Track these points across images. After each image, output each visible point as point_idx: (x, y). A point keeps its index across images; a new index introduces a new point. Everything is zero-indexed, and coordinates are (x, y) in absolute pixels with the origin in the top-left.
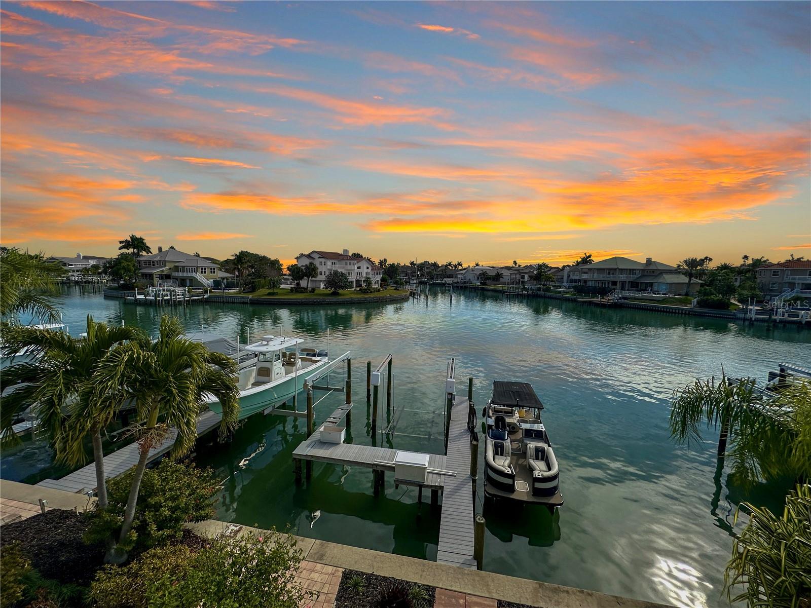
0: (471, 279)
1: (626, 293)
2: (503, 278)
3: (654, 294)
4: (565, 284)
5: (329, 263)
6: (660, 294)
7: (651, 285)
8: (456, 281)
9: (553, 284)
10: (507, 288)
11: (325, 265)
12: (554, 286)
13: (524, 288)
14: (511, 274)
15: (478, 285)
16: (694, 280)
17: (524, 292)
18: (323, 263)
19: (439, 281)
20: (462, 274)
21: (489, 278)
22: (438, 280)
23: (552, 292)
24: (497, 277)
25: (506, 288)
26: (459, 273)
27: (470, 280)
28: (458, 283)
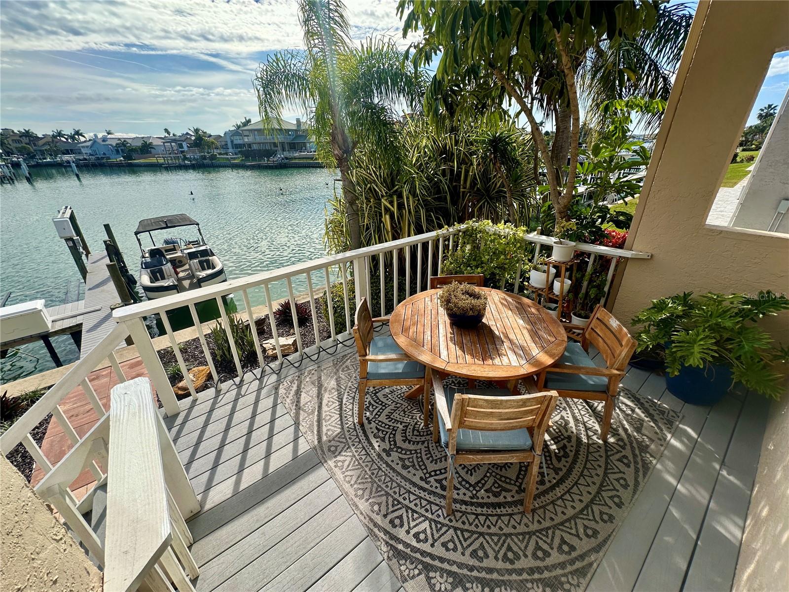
0: (106, 153)
1: (287, 154)
2: (153, 148)
3: (307, 152)
4: (230, 150)
7: (304, 144)
8: (81, 158)
9: (218, 151)
13: (185, 158)
14: (164, 143)
15: (121, 161)
17: (186, 162)
19: (49, 160)
21: (135, 150)
22: (45, 159)
23: (219, 159)
24: (146, 148)
25: (161, 161)
26: (82, 147)
27: (104, 154)
28: (85, 159)
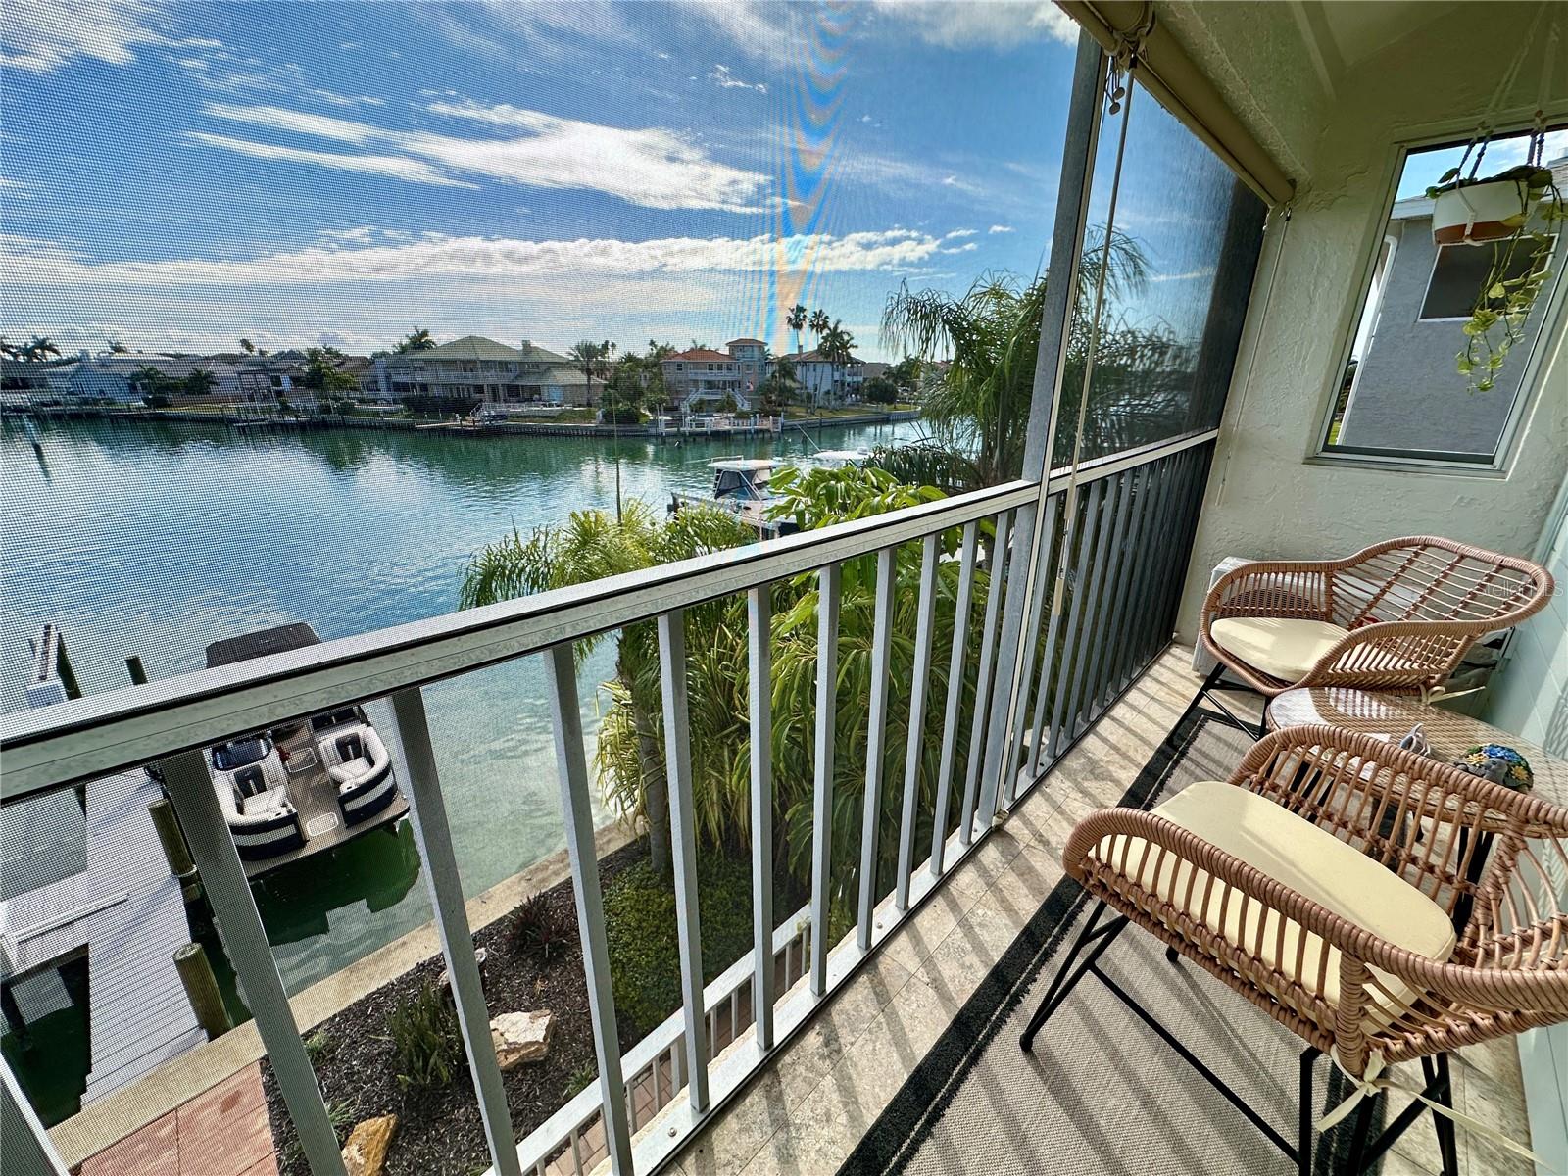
0: (106, 389)
1: (502, 408)
2: (217, 384)
3: (545, 405)
6: (550, 405)
7: (537, 390)
9: (358, 395)
10: (235, 412)
12: (361, 401)
13: (285, 409)
14: (240, 374)
15: (139, 408)
16: (595, 380)
17: (287, 418)
20: (64, 375)
21: (173, 387)
23: (359, 413)
24: (199, 383)
25: (231, 410)
26: (51, 374)
27: (101, 393)
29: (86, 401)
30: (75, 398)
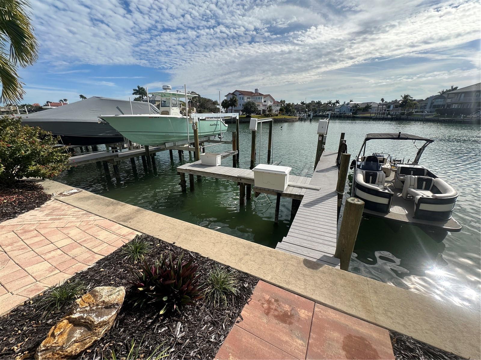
2: (371, 109)
5: (245, 98)
8: (334, 113)
11: (243, 99)
14: (379, 106)
15: (351, 115)
18: (242, 98)
19: (321, 114)
21: (359, 109)
24: (367, 108)
26: (336, 108)
27: (344, 111)
29: (340, 114)
30: (338, 113)
